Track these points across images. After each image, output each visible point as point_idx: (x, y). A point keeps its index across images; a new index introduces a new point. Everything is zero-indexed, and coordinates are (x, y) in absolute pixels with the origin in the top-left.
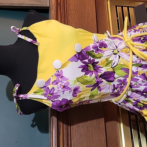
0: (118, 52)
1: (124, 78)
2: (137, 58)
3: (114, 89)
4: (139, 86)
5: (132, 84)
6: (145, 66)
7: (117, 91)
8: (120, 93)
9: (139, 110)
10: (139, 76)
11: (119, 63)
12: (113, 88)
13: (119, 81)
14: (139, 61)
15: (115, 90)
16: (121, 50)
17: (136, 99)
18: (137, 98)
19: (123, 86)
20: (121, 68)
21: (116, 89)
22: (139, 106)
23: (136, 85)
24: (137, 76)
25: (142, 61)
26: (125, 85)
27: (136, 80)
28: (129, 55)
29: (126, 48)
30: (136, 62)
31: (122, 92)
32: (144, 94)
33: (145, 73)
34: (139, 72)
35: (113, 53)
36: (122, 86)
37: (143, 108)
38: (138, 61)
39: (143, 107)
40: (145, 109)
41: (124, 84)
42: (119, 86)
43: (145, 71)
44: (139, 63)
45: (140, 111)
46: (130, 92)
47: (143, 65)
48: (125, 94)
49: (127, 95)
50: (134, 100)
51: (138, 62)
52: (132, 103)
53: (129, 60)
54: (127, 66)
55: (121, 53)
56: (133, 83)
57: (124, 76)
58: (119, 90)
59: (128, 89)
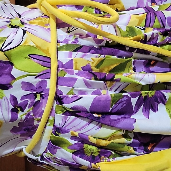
0: (23, 23)
1: (38, 80)
2: (67, 34)
3: (15, 111)
4: (80, 96)
5: (61, 93)
6: (89, 47)
7: (24, 117)
8: (36, 123)
9: (89, 163)
10: (77, 71)
11: (24, 44)
12: (11, 107)
13: (27, 86)
14: (74, 40)
15: (17, 111)
16: (31, 21)
17: (77, 134)
18: (79, 130)
19: (39, 101)
20: (29, 55)
21: (22, 110)
22: (89, 153)
23: (70, 96)
24: (72, 73)
25: (80, 37)
26: (43, 98)
27: (70, 83)
28: (49, 29)
29: (42, 18)
30: (66, 41)
31: (40, 120)
32: (96, 115)
33: (90, 63)
34: (76, 63)
35: (9, 24)
36: (36, 100)
37: (100, 157)
38: (71, 40)
39: (99, 155)
40: (103, 160)
41: (41, 96)
42: (29, 101)
43: (90, 59)
44: (74, 43)
45: (93, 165)
46: (61, 115)
47: (82, 46)
48: (49, 123)
49: (54, 126)
50: (73, 137)
51: (70, 42)
52: (70, 147)
53: (49, 39)
54: (43, 51)
55: (30, 25)
56: (64, 90)
57: (38, 74)
58: (32, 114)
59: (54, 108)
